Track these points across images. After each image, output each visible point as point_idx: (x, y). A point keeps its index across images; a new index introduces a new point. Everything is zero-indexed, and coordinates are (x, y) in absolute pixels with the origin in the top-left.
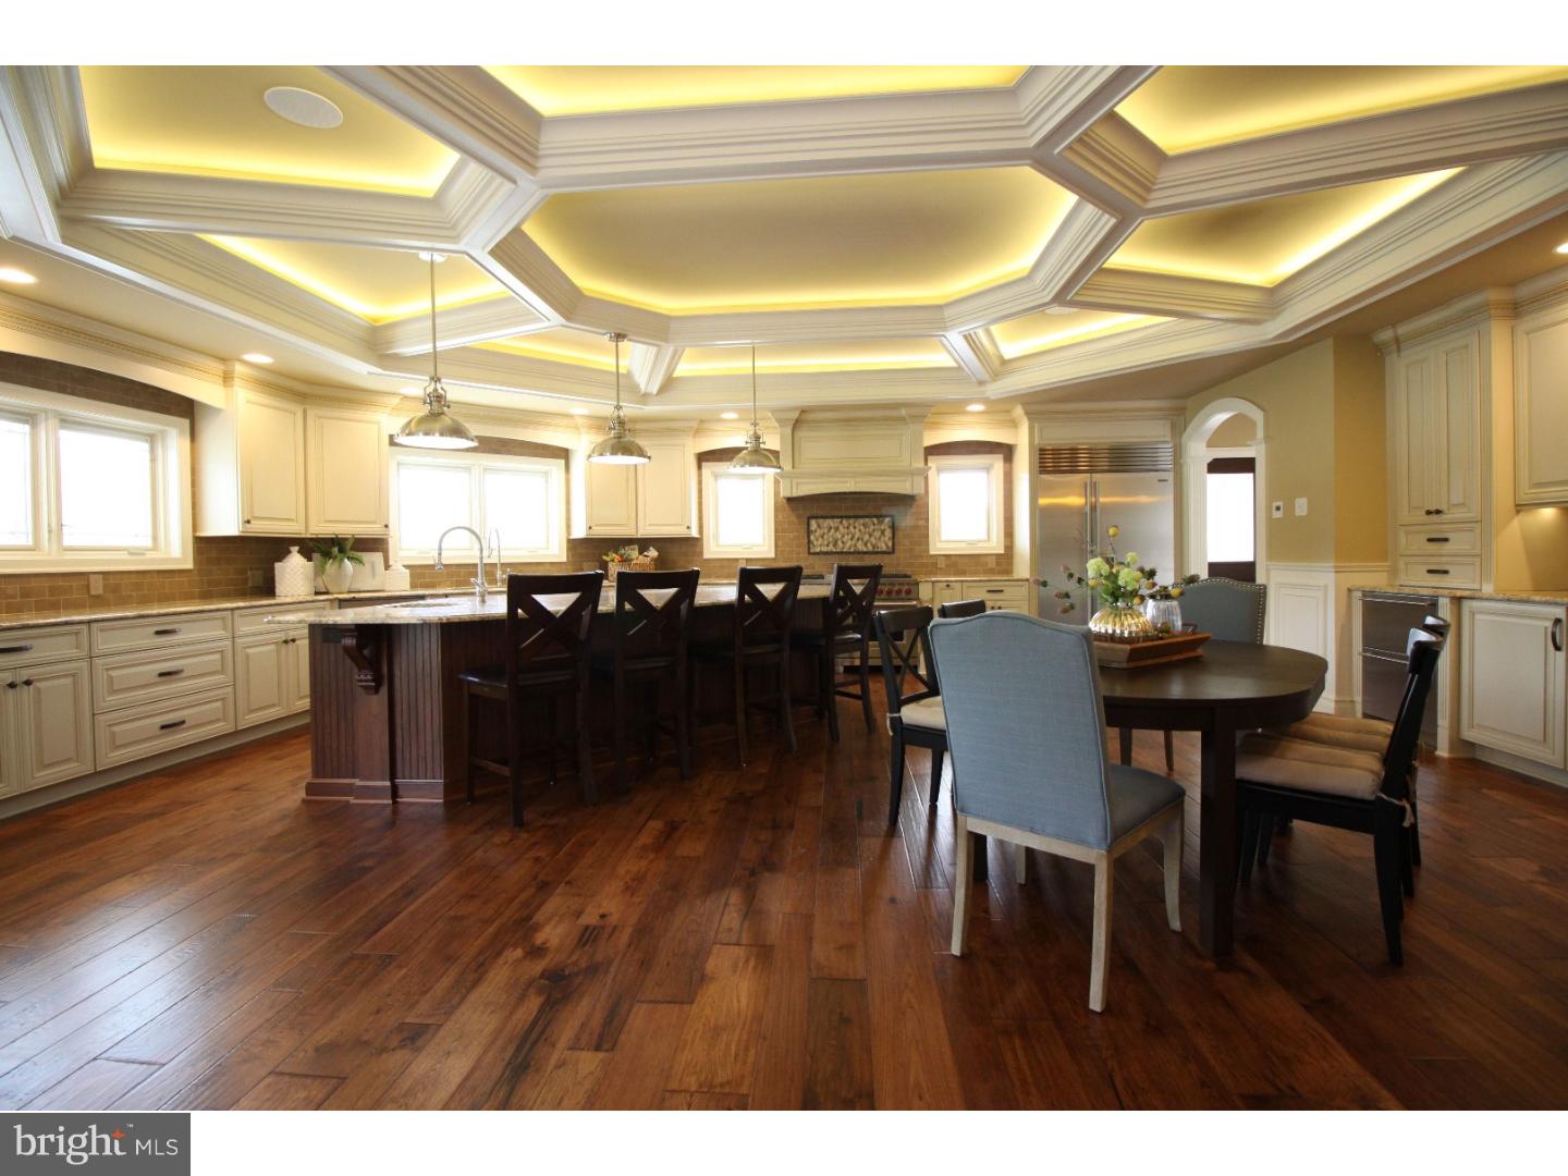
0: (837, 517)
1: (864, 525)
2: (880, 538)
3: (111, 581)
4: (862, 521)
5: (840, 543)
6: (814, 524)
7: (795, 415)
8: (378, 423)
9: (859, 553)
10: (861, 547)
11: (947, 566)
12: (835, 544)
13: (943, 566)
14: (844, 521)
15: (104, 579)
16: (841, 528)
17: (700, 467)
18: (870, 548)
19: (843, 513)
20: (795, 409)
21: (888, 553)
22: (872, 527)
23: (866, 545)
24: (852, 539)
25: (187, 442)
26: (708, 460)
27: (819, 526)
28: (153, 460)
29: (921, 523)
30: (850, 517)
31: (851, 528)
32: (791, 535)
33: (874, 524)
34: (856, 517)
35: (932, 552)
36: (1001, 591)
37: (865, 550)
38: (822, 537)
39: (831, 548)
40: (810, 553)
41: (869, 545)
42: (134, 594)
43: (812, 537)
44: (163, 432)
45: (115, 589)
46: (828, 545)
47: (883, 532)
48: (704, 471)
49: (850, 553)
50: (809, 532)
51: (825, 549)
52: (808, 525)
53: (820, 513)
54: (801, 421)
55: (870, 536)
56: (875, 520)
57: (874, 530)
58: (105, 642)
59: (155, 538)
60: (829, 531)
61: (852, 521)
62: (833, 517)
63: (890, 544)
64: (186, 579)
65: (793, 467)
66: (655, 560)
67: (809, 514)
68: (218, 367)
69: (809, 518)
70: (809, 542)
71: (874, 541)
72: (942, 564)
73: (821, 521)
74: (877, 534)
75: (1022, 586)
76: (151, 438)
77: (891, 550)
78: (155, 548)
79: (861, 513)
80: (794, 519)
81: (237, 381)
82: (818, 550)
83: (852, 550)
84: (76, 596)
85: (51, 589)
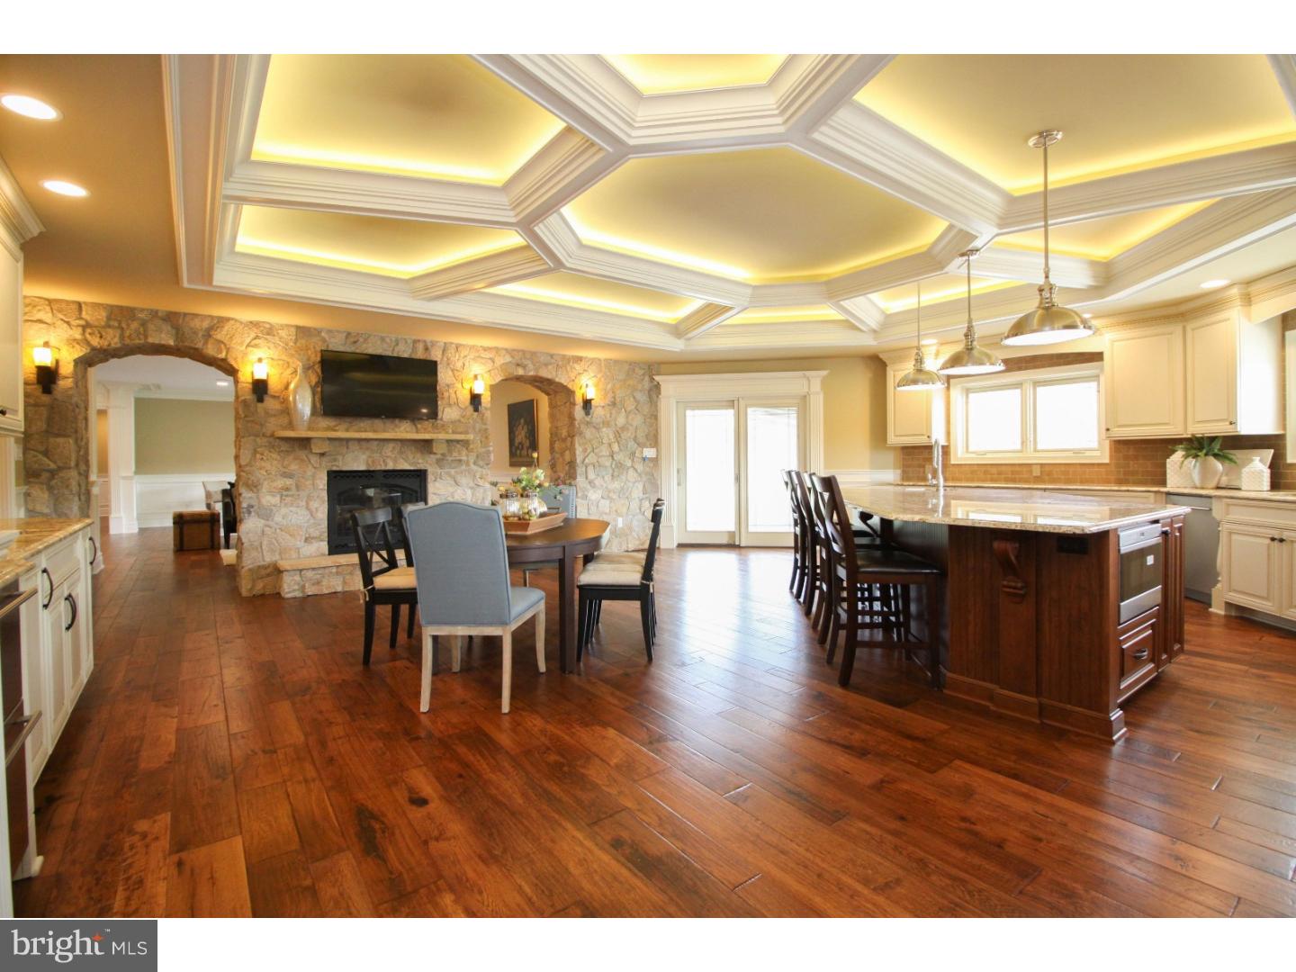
3: (1047, 469)
15: (1041, 468)
42: (1063, 477)
45: (1049, 474)
64: (1103, 470)
84: (1025, 476)
85: (1012, 472)
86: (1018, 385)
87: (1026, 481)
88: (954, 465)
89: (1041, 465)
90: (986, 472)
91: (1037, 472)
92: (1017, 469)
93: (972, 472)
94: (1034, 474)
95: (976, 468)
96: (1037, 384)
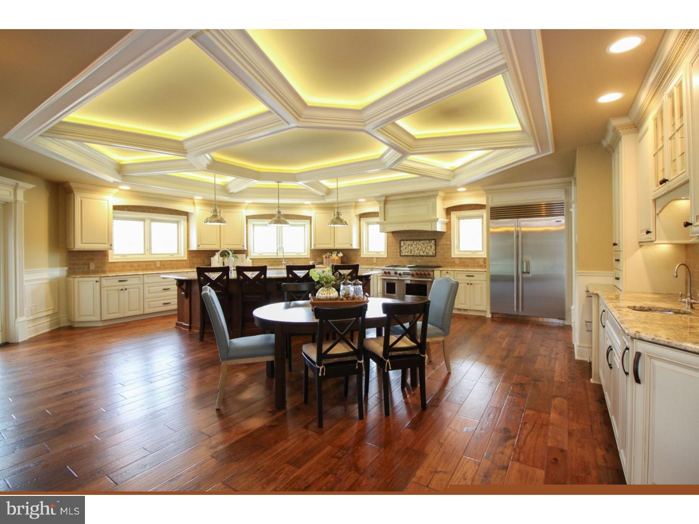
0: (412, 240)
1: (423, 243)
2: (430, 250)
3: (163, 263)
4: (422, 242)
5: (413, 251)
6: (402, 242)
7: (384, 198)
8: (241, 212)
9: (420, 256)
10: (422, 254)
11: (460, 263)
12: (411, 252)
13: (458, 263)
14: (415, 242)
16: (413, 245)
17: (360, 220)
18: (425, 254)
19: (414, 238)
20: (383, 196)
21: (433, 256)
22: (426, 245)
23: (424, 252)
24: (418, 250)
25: (186, 223)
26: (363, 217)
27: (404, 244)
28: (178, 228)
29: (448, 243)
30: (416, 240)
31: (418, 245)
32: (393, 248)
33: (427, 243)
34: (420, 240)
35: (453, 256)
36: (473, 276)
37: (423, 254)
38: (406, 249)
39: (409, 254)
40: (401, 256)
41: (425, 252)
42: (169, 266)
43: (402, 249)
44: (180, 221)
45: (164, 265)
46: (408, 252)
47: (431, 247)
48: (361, 221)
49: (417, 256)
50: (400, 247)
51: (407, 254)
52: (400, 244)
53: (405, 238)
54: (386, 200)
55: (426, 248)
56: (428, 241)
57: (427, 246)
58: (147, 279)
59: (178, 250)
60: (409, 246)
61: (418, 242)
62: (410, 240)
63: (434, 252)
64: (185, 262)
65: (385, 220)
66: (342, 258)
67: (400, 239)
68: (191, 201)
69: (401, 240)
70: (400, 251)
71: (427, 251)
72: (457, 262)
73: (405, 242)
74: (429, 248)
75: (483, 274)
76: (177, 222)
77: (434, 255)
78: (178, 253)
79: (422, 238)
80: (394, 241)
81: (196, 205)
82: (404, 255)
83: (418, 255)
84: (152, 267)
85: (146, 265)
86: (143, 220)
87: (153, 270)
88: (110, 263)
89: (160, 261)
90: (131, 266)
91: (158, 265)
92: (148, 263)
93: (123, 266)
94: (157, 266)
95: (125, 264)
96: (153, 220)
